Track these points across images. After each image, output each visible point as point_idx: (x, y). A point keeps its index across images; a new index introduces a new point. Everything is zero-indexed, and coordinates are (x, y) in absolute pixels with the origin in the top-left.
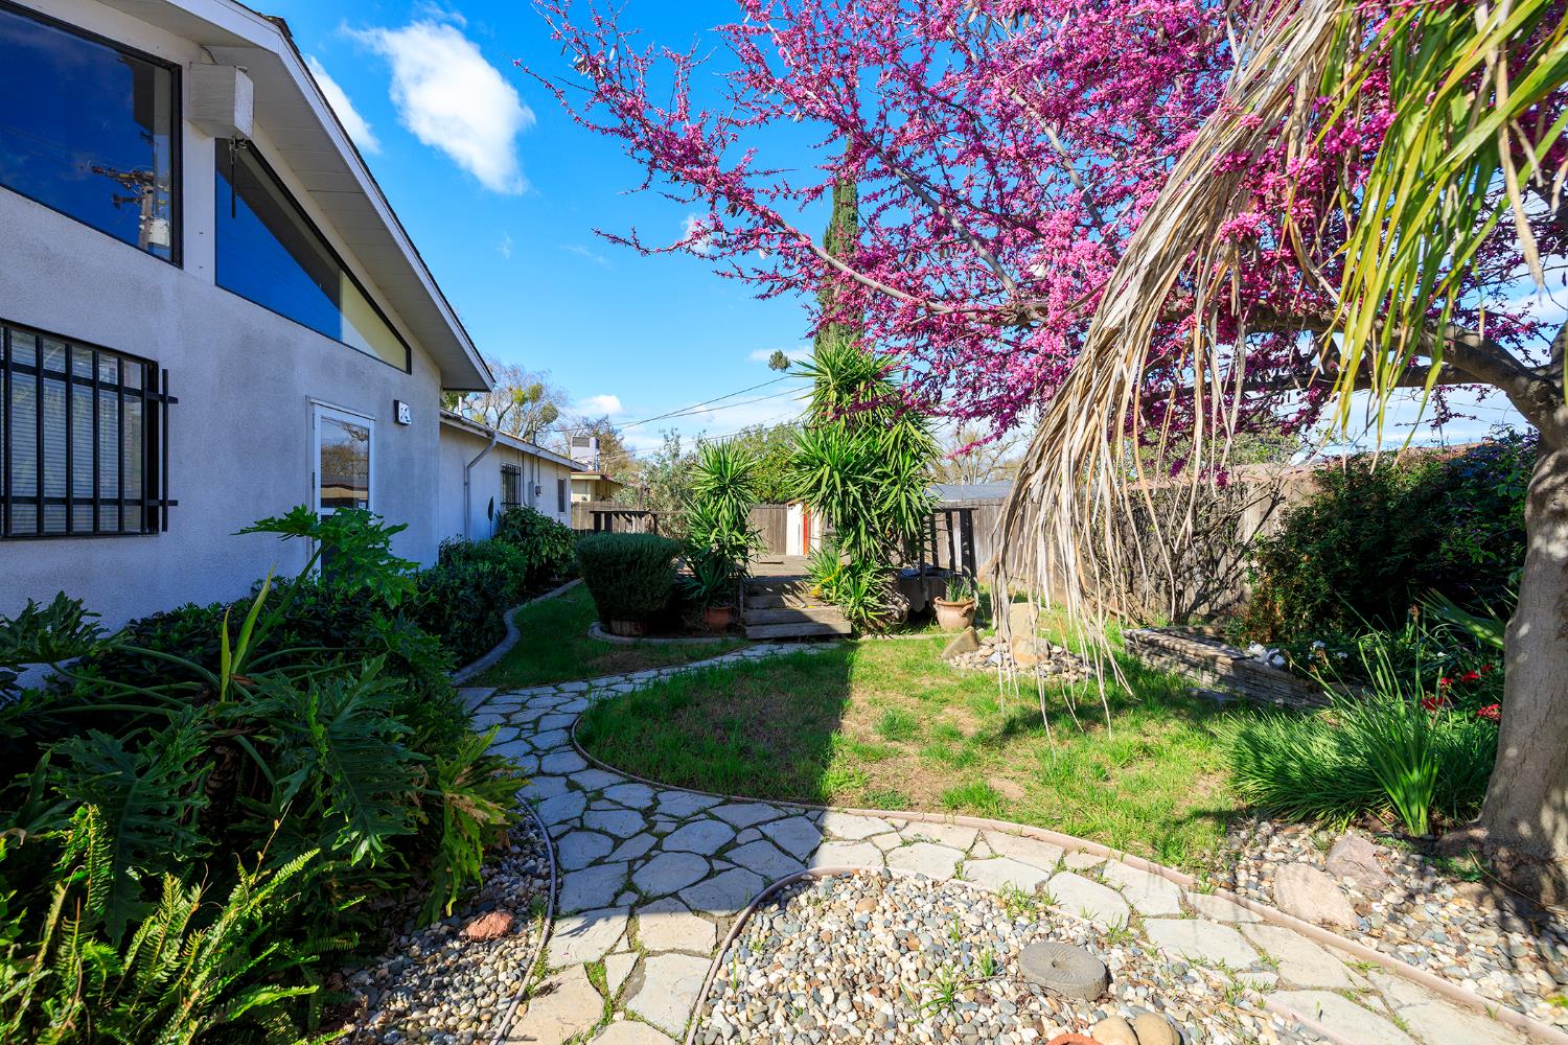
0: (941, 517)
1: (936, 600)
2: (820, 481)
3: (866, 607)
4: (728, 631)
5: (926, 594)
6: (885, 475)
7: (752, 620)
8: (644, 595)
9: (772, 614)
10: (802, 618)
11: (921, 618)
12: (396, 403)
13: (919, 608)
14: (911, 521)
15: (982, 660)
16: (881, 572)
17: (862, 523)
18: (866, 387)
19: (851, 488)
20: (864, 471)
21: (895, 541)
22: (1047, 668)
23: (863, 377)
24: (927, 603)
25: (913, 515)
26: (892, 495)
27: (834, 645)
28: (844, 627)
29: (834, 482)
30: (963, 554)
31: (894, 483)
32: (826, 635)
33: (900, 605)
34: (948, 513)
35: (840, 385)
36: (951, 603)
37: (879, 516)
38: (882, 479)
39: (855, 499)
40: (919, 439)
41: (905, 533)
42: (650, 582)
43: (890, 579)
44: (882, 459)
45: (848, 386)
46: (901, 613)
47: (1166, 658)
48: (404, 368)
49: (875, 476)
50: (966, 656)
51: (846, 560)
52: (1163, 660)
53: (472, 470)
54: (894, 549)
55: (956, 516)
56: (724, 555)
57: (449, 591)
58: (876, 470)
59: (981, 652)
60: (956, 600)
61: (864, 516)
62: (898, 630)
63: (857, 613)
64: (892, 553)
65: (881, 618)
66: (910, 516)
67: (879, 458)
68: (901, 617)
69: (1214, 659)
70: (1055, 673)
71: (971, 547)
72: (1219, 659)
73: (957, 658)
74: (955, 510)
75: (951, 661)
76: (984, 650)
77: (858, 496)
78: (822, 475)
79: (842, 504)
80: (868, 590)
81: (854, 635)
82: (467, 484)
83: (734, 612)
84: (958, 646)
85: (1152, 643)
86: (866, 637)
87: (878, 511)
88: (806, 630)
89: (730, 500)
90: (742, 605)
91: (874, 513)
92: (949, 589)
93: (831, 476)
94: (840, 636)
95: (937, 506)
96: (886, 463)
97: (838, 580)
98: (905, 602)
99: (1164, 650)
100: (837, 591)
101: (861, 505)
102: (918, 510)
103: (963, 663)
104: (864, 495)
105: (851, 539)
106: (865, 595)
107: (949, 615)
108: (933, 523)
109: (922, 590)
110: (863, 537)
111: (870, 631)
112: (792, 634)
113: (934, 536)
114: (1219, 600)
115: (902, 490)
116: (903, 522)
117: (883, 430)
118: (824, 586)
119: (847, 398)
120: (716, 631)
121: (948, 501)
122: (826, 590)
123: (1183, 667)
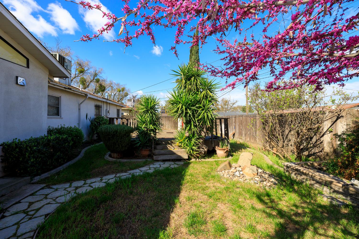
0: (218, 121)
1: (216, 147)
2: (178, 108)
3: (193, 150)
4: (149, 157)
5: (213, 145)
6: (200, 107)
7: (156, 153)
8: (119, 146)
9: (162, 152)
10: (173, 153)
11: (211, 153)
12: (17, 78)
13: (211, 149)
14: (208, 122)
15: (232, 174)
16: (198, 139)
17: (192, 123)
18: (194, 78)
19: (189, 111)
20: (193, 106)
21: (203, 129)
22: (257, 179)
23: (193, 76)
24: (213, 147)
25: (209, 120)
26: (202, 114)
27: (182, 163)
28: (186, 157)
29: (183, 109)
30: (225, 132)
31: (203, 110)
32: (180, 159)
33: (205, 149)
34: (220, 119)
35: (186, 78)
36: (221, 149)
37: (198, 120)
38: (199, 108)
39: (190, 114)
40: (211, 95)
41: (206, 126)
42: (120, 141)
43: (201, 141)
44: (199, 102)
45: (188, 78)
46: (205, 152)
47: (303, 177)
48: (26, 66)
49: (197, 107)
50: (227, 171)
51: (187, 135)
52: (302, 177)
53: (81, 105)
54: (203, 131)
55: (223, 120)
56: (147, 132)
57: (28, 148)
58: (197, 106)
59: (232, 170)
60: (223, 147)
61: (193, 120)
62: (204, 157)
63: (190, 152)
64: (202, 132)
65: (198, 154)
66: (208, 121)
67: (198, 102)
68: (205, 154)
69: (331, 183)
70: (261, 182)
71: (227, 130)
72: (334, 183)
73: (223, 171)
74: (223, 119)
75: (221, 173)
76: (233, 170)
77: (191, 114)
78: (179, 107)
79: (186, 116)
80: (194, 145)
81: (189, 159)
82: (79, 109)
83: (151, 151)
84: (223, 167)
85: (297, 170)
86: (193, 160)
87: (198, 119)
88: (173, 157)
89: (150, 115)
90: (153, 148)
91: (196, 119)
92: (220, 143)
93: (182, 107)
94: (184, 159)
95: (217, 117)
96: (200, 103)
97: (184, 141)
98: (206, 148)
99: (302, 173)
100: (184, 145)
101: (192, 116)
102: (210, 119)
103: (225, 174)
104: (193, 113)
105: (189, 127)
106: (193, 146)
107: (220, 152)
108: (216, 123)
109: (212, 143)
110: (192, 127)
111: (194, 158)
112: (168, 158)
113: (216, 127)
114: (312, 151)
115: (205, 112)
116: (206, 122)
117: (200, 93)
118: (180, 142)
119: (188, 82)
120: (144, 157)
121: (220, 116)
122: (180, 144)
123: (313, 182)
